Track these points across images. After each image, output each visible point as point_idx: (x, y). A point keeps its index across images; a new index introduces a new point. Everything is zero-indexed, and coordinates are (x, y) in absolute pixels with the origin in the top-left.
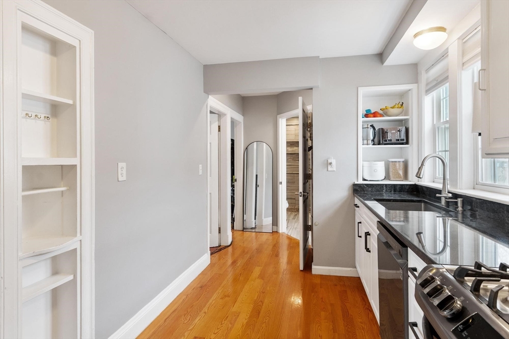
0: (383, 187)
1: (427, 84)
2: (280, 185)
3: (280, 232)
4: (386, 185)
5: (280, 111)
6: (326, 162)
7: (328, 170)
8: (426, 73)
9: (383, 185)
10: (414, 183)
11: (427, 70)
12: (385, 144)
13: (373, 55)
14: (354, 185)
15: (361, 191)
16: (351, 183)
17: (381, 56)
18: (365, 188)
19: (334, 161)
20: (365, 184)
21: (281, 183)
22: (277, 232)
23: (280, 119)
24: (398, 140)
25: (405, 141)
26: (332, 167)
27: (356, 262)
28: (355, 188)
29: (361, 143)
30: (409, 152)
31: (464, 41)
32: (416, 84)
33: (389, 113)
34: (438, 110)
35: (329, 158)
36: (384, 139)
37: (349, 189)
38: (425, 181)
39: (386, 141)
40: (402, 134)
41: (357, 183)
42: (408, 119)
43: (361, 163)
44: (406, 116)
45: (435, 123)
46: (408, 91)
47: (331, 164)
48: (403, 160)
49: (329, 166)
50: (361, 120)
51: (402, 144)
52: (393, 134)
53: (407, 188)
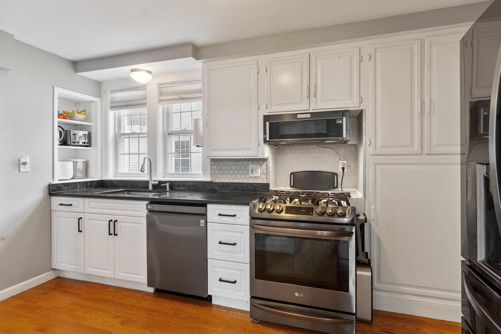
0: (77, 185)
1: (112, 102)
4: (80, 182)
6: (18, 162)
7: (19, 171)
8: (111, 93)
9: (78, 182)
10: (100, 179)
11: (113, 92)
12: (73, 146)
13: (69, 60)
14: (50, 186)
15: (54, 190)
16: (47, 183)
17: (77, 65)
18: (62, 187)
19: (28, 161)
20: (62, 184)
24: (85, 143)
25: (88, 144)
26: (25, 168)
27: (55, 263)
28: (51, 189)
29: (57, 142)
30: (92, 154)
31: (161, 86)
32: (100, 99)
33: (75, 117)
34: (119, 123)
35: (22, 157)
36: (72, 141)
37: (44, 190)
38: (110, 176)
39: (75, 143)
40: (86, 138)
41: (54, 183)
42: (90, 125)
43: (57, 164)
44: (90, 123)
45: (116, 133)
46: (89, 102)
47: (24, 164)
48: (85, 160)
49: (22, 167)
50: (57, 120)
51: (87, 146)
52: (80, 137)
53: (95, 184)
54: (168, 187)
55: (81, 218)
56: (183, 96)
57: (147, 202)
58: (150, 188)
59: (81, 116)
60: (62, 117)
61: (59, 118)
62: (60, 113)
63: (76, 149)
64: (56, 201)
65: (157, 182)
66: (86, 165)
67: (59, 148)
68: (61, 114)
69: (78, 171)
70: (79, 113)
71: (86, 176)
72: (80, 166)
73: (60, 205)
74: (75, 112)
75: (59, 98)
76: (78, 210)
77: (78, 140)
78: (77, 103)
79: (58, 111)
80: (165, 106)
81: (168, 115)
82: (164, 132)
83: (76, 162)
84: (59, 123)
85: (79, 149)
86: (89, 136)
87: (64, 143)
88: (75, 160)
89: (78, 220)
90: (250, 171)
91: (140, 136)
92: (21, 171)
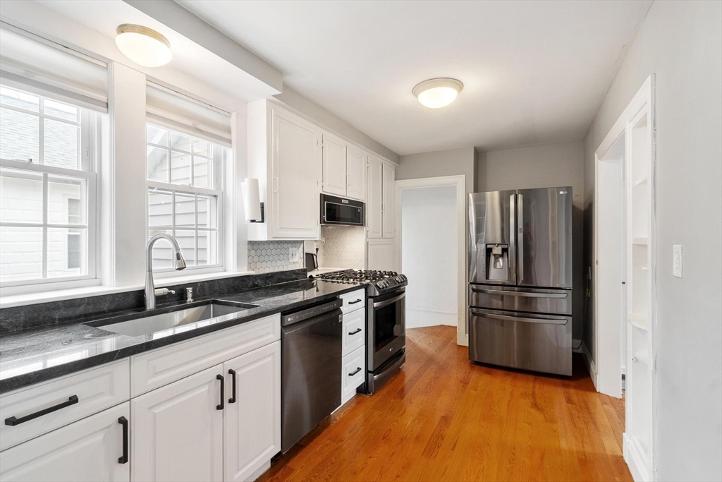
54: (190, 295)
56: (201, 127)
57: (280, 315)
58: (152, 305)
76: (106, 400)
90: (290, 255)
91: (50, 175)
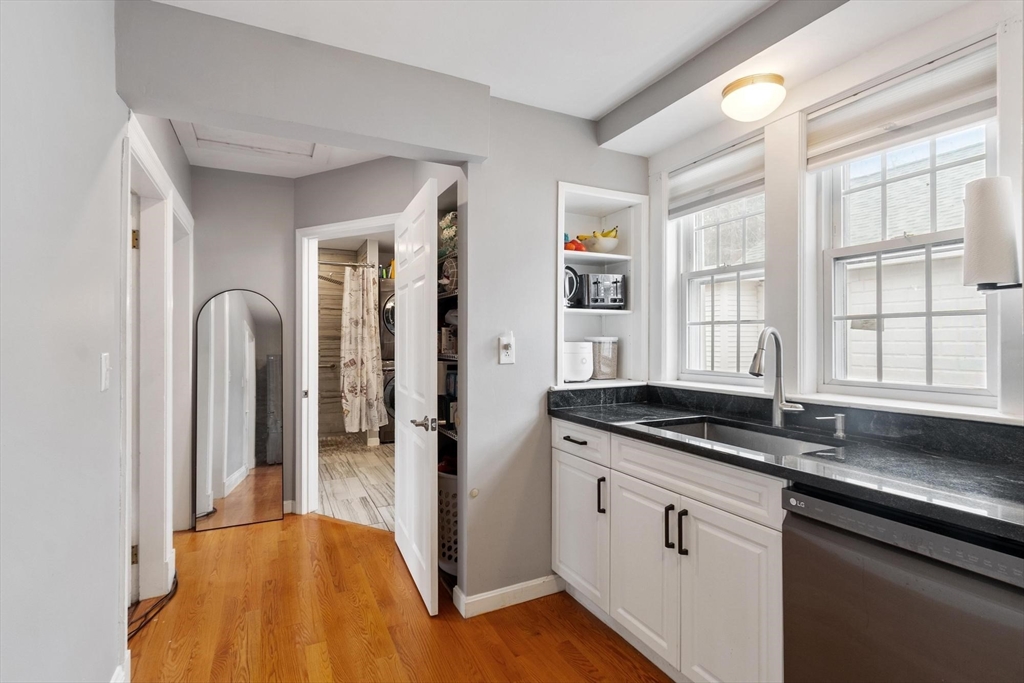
0: (600, 394)
1: (672, 199)
2: (304, 400)
3: (304, 512)
4: (604, 389)
5: (303, 219)
6: (496, 342)
7: (499, 363)
8: (670, 178)
9: (600, 389)
10: (644, 383)
11: (674, 173)
12: (594, 308)
13: (586, 120)
14: (550, 394)
15: (559, 405)
16: (544, 389)
17: (600, 127)
18: (571, 398)
19: (512, 342)
20: (572, 391)
21: (306, 393)
22: (293, 514)
23: (305, 240)
24: (615, 300)
25: (623, 304)
26: (508, 355)
27: (557, 562)
28: (552, 400)
29: (563, 302)
30: (630, 324)
31: (811, 117)
32: (647, 197)
33: (597, 246)
34: (687, 249)
35: (502, 334)
36: (592, 297)
37: (540, 403)
38: (667, 379)
39: (596, 301)
40: (619, 291)
41: (557, 388)
42: (626, 261)
43: (563, 346)
44: (626, 255)
45: (682, 272)
46: (626, 208)
47: (507, 347)
48: (615, 339)
49: (503, 353)
50: (563, 253)
51: (619, 308)
52: (607, 290)
53: (635, 393)
54: (840, 425)
55: (603, 479)
57: (783, 483)
58: (778, 421)
59: (609, 242)
60: (574, 247)
61: (565, 249)
62: (570, 239)
63: (600, 316)
64: (562, 428)
65: (800, 408)
66: (619, 347)
67: (566, 314)
68: (573, 242)
69: (602, 361)
70: (605, 235)
71: (618, 374)
72: (607, 351)
73: (565, 438)
74: (598, 234)
75: (568, 210)
76: (597, 457)
77: (602, 295)
78: (601, 215)
79: (566, 236)
80: (825, 174)
81: (832, 201)
82: (820, 255)
83: (600, 343)
84: (567, 260)
85: (607, 315)
86: (625, 285)
87: (577, 302)
88: (597, 339)
89: (596, 482)
91: (742, 273)
92: (502, 362)
